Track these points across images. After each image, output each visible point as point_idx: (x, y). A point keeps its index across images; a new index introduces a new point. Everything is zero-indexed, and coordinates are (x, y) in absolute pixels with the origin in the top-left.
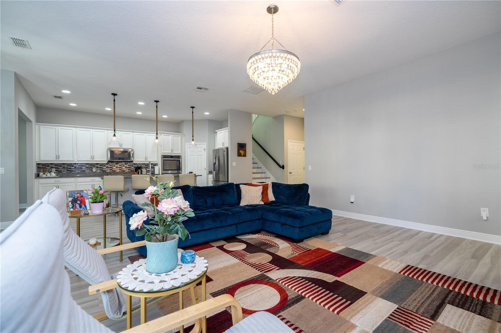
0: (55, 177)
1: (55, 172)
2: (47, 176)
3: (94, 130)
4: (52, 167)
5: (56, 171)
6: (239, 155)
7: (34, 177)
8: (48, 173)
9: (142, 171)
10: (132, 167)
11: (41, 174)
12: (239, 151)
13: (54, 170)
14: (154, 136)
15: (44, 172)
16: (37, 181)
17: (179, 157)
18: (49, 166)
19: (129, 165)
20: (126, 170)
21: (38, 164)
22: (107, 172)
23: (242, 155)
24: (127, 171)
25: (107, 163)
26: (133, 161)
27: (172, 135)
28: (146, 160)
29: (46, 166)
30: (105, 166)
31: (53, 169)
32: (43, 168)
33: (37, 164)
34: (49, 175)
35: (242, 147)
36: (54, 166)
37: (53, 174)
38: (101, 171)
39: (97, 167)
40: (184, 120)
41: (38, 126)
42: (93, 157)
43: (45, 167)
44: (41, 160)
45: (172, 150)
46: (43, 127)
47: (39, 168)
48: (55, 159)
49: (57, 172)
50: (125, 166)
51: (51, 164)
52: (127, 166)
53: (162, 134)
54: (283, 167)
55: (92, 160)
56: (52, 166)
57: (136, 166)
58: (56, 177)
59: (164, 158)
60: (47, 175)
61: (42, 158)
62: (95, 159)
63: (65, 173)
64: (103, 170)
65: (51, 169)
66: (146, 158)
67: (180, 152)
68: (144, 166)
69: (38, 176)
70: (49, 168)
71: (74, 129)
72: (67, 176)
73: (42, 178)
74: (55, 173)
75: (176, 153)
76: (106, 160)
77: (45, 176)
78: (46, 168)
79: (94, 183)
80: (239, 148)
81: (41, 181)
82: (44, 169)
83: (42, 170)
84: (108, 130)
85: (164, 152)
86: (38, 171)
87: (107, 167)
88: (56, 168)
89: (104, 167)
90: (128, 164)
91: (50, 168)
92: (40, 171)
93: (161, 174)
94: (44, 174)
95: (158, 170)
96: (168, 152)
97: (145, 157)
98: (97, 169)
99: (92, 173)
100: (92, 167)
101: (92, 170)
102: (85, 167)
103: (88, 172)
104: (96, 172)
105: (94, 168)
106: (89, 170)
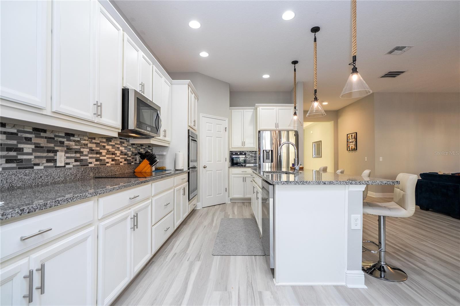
27: (194, 95)
39: (68, 149)
45: (194, 123)
53: (190, 88)
59: (191, 136)
66: (165, 134)
76: (119, 127)
85: (190, 124)
96: (192, 126)
97: (164, 131)
98: (67, 158)
99: (59, 170)
100: (56, 148)
101: (55, 161)
102: (33, 146)
103: (42, 167)
104: (67, 166)
105: (62, 151)
106: (44, 161)
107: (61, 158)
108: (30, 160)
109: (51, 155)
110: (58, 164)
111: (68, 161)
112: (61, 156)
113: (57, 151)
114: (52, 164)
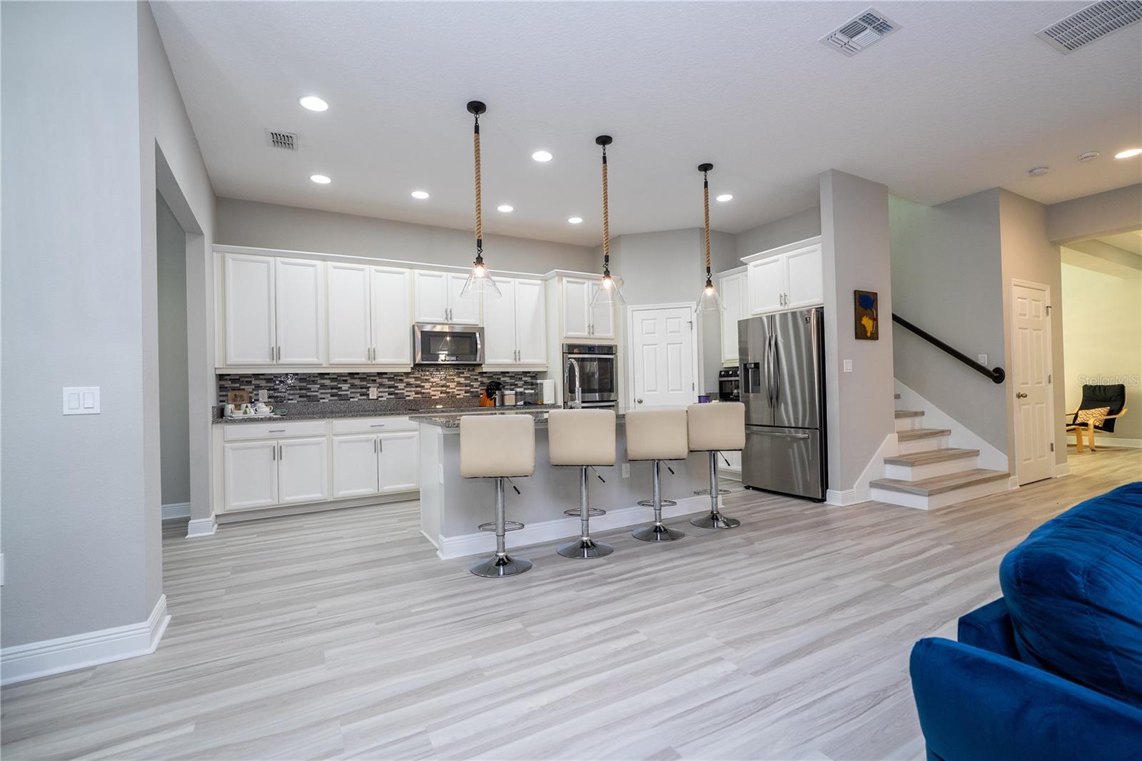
0: (270, 419)
1: (266, 400)
2: (246, 416)
3: (373, 267)
4: (258, 387)
5: (269, 398)
6: (861, 334)
7: (210, 419)
8: (249, 405)
9: (503, 396)
10: (476, 384)
11: (230, 407)
12: (861, 320)
13: (263, 394)
14: (537, 285)
15: (238, 403)
16: (220, 432)
17: (610, 350)
18: (249, 383)
19: (466, 378)
20: (458, 392)
21: (220, 375)
22: (409, 400)
23: (869, 334)
24: (461, 396)
25: (410, 371)
26: (480, 365)
27: (591, 282)
28: (515, 359)
29: (242, 383)
30: (401, 380)
31: (260, 391)
32: (234, 389)
33: (216, 375)
34: (253, 412)
35: (865, 303)
36: (263, 383)
37: (264, 410)
38: (393, 396)
39: (381, 385)
40: (619, 236)
41: (220, 255)
42: (372, 354)
43: (238, 385)
44: (229, 363)
45: (592, 328)
46: (233, 259)
47: (221, 388)
48: (268, 361)
49: (272, 400)
50: (456, 379)
51: (256, 376)
52: (462, 380)
53: (565, 279)
54: (998, 376)
55: (369, 362)
56: (257, 382)
57: (486, 380)
58: (275, 420)
59: (569, 353)
60: (245, 413)
61: (234, 358)
62: (380, 360)
63: (294, 404)
64: (397, 394)
65: (255, 392)
66: (517, 355)
67: (611, 335)
68: (507, 379)
69: (220, 414)
70: (249, 388)
71: (318, 263)
72: (301, 416)
73: (233, 421)
74: (267, 404)
75: (602, 337)
76: (409, 362)
77: (239, 415)
78: (244, 389)
79: (381, 435)
80: (861, 309)
81: (232, 430)
82: (237, 393)
83: (231, 394)
84: (411, 267)
85: (571, 334)
86: (221, 399)
87: (409, 385)
88: (268, 390)
89: (401, 386)
90: (463, 373)
91: (253, 390)
92: (225, 398)
93: (560, 403)
94: (238, 407)
95: (552, 389)
96: (582, 336)
97: (515, 353)
98: (380, 392)
99: (369, 402)
100: (368, 385)
101: (368, 395)
102: (349, 385)
103: (356, 400)
104: (380, 399)
105: (374, 387)
106: (358, 395)
107: (373, 393)
108: (347, 395)
109: (365, 390)
110: (371, 397)
111: (381, 394)
112: (373, 392)
113: (370, 387)
114: (365, 397)
